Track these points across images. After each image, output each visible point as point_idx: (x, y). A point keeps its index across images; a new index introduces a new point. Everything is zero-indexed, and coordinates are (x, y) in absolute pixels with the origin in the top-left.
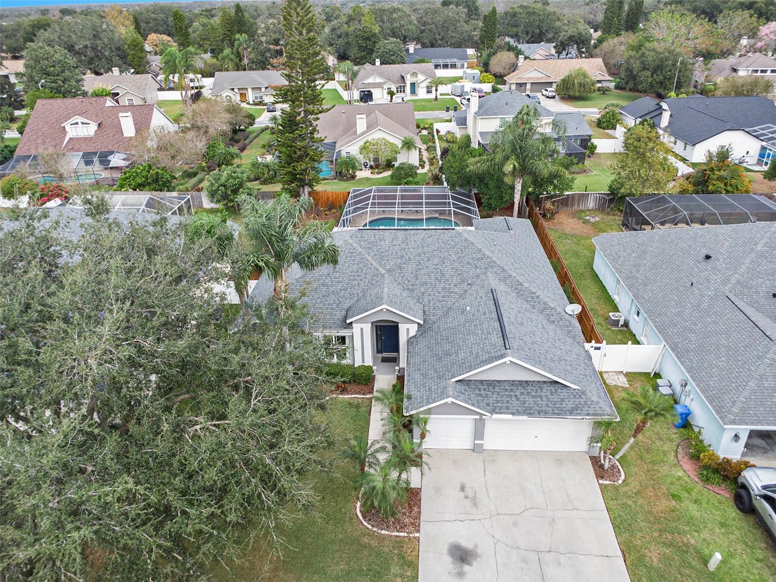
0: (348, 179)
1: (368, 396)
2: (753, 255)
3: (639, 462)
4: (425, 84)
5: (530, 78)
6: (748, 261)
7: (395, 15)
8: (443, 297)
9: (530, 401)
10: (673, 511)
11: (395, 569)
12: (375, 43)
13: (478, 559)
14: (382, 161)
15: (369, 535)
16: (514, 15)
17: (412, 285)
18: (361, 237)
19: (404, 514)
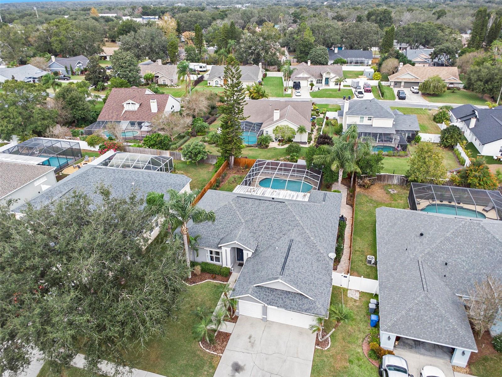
0: (263, 148)
1: (225, 283)
2: (443, 238)
3: (341, 341)
4: (334, 80)
5: (404, 79)
6: (438, 241)
7: (327, 30)
8: (269, 239)
9: (288, 301)
10: (345, 368)
11: (206, 368)
12: (311, 48)
13: (244, 371)
14: (286, 138)
15: (201, 351)
16: (409, 29)
17: (256, 231)
18: (238, 201)
19: (219, 344)
